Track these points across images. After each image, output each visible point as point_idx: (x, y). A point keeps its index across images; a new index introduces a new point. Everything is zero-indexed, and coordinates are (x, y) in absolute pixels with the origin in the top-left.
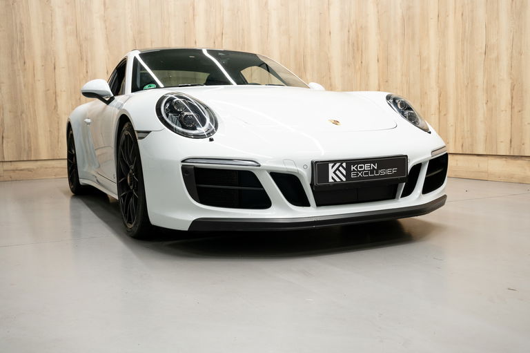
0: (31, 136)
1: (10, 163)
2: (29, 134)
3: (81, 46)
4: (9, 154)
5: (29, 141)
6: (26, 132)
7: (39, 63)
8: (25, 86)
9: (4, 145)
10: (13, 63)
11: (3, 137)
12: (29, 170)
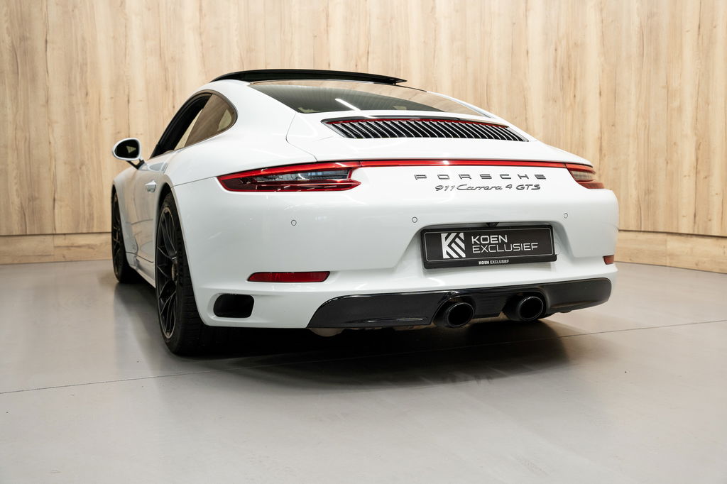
0: (94, 197)
1: (63, 237)
2: (90, 195)
3: (166, 70)
4: (62, 224)
5: (90, 205)
6: (86, 192)
7: (106, 93)
8: (86, 126)
9: (56, 211)
10: (71, 95)
11: (54, 200)
12: (90, 247)
